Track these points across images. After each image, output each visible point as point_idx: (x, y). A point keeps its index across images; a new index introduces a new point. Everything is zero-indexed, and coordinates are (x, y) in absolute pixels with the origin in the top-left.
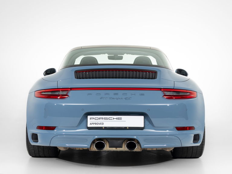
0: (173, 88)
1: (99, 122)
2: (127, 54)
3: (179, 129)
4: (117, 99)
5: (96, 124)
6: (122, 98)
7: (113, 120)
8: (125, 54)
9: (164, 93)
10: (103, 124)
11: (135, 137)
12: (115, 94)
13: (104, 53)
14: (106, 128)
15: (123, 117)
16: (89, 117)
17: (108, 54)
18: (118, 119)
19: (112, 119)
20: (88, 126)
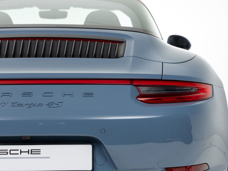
0: (160, 78)
2: (75, 6)
4: (30, 106)
6: (40, 105)
7: (19, 156)
8: (72, 8)
9: (139, 90)
13: (31, 6)
15: (44, 149)
17: (40, 8)
18: (32, 152)
19: (19, 152)
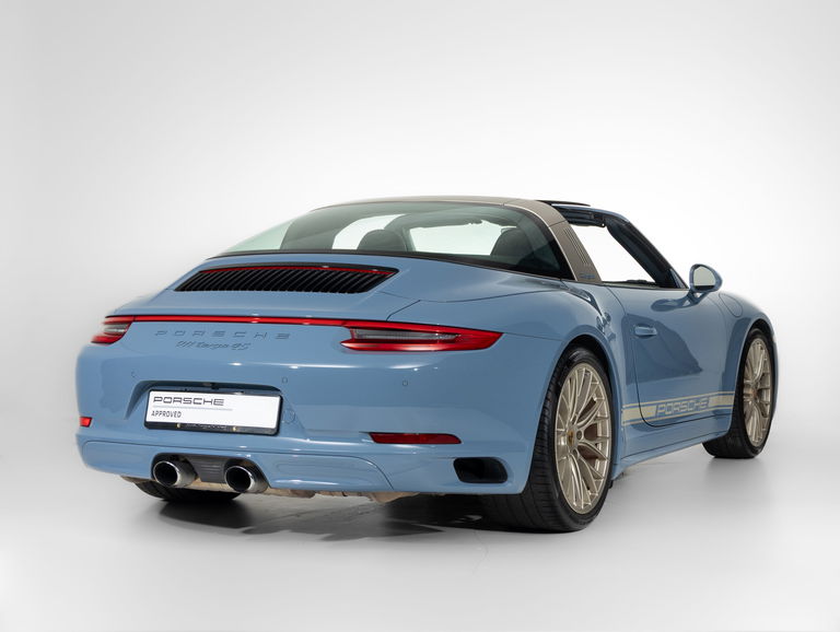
0: (385, 319)
1: (172, 410)
3: (379, 438)
5: (164, 414)
7: (202, 406)
9: (352, 334)
10: (179, 414)
11: (249, 456)
12: (218, 334)
14: (185, 428)
16: (153, 394)
18: (215, 402)
20: (148, 420)
